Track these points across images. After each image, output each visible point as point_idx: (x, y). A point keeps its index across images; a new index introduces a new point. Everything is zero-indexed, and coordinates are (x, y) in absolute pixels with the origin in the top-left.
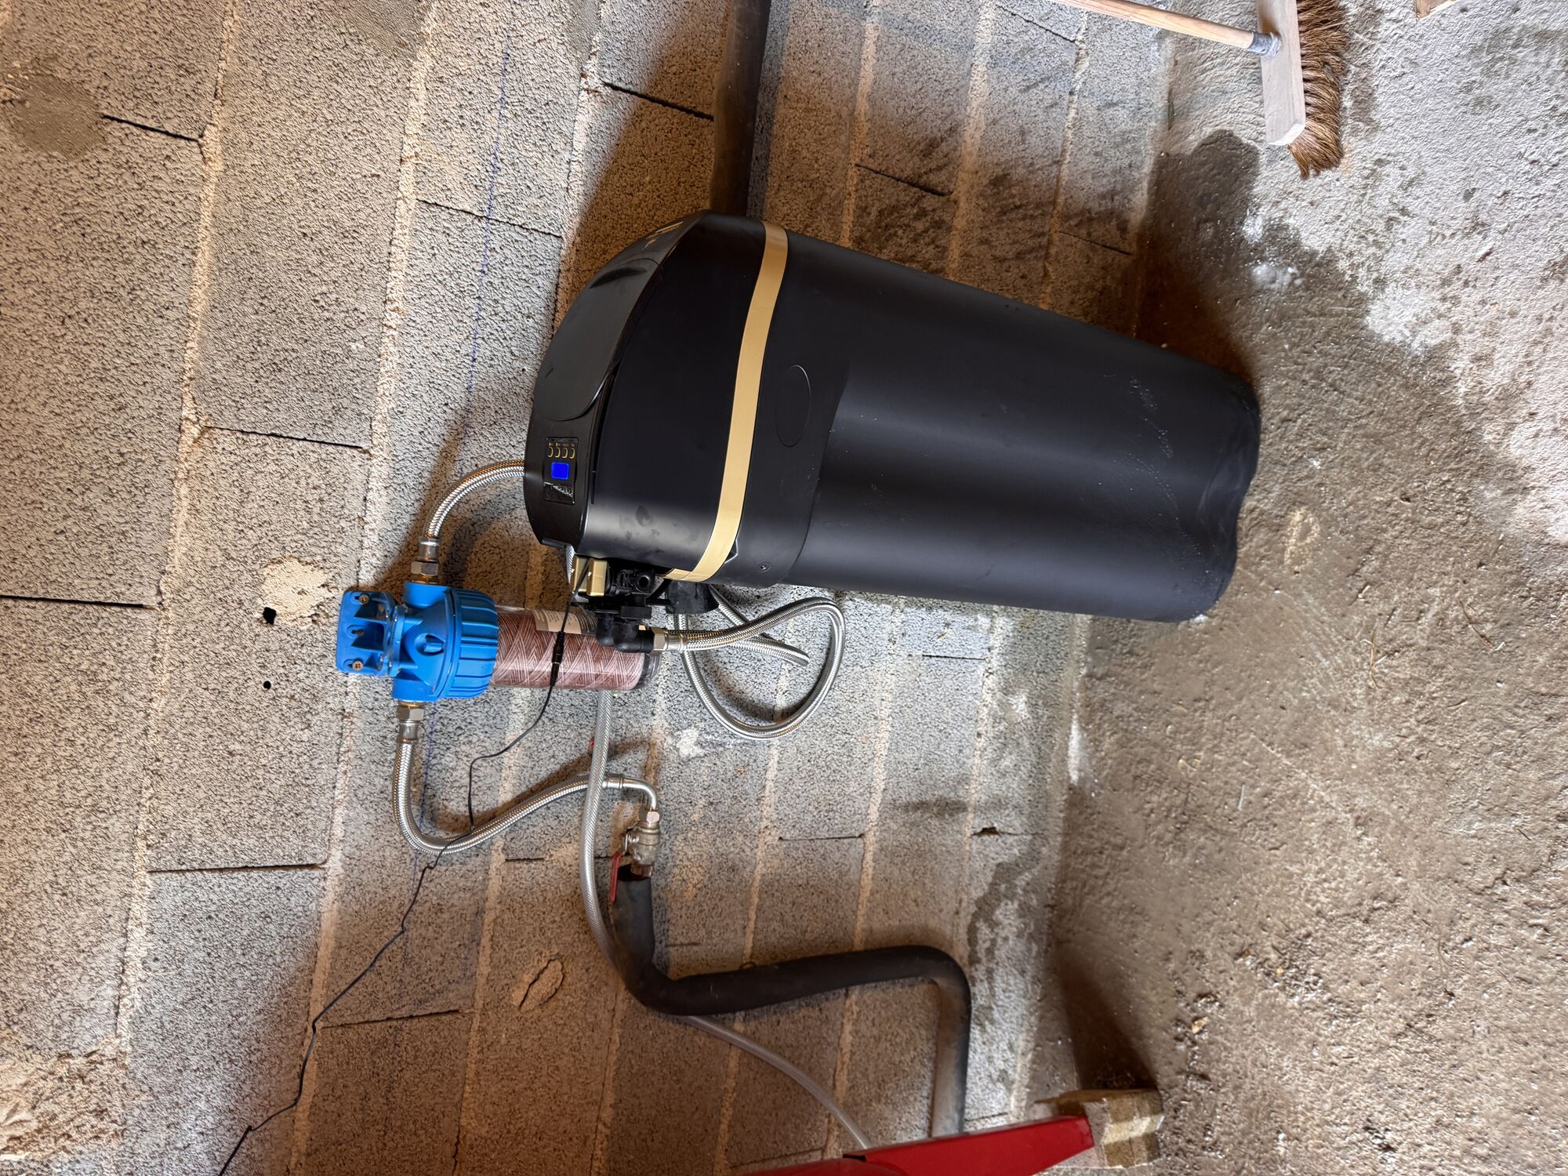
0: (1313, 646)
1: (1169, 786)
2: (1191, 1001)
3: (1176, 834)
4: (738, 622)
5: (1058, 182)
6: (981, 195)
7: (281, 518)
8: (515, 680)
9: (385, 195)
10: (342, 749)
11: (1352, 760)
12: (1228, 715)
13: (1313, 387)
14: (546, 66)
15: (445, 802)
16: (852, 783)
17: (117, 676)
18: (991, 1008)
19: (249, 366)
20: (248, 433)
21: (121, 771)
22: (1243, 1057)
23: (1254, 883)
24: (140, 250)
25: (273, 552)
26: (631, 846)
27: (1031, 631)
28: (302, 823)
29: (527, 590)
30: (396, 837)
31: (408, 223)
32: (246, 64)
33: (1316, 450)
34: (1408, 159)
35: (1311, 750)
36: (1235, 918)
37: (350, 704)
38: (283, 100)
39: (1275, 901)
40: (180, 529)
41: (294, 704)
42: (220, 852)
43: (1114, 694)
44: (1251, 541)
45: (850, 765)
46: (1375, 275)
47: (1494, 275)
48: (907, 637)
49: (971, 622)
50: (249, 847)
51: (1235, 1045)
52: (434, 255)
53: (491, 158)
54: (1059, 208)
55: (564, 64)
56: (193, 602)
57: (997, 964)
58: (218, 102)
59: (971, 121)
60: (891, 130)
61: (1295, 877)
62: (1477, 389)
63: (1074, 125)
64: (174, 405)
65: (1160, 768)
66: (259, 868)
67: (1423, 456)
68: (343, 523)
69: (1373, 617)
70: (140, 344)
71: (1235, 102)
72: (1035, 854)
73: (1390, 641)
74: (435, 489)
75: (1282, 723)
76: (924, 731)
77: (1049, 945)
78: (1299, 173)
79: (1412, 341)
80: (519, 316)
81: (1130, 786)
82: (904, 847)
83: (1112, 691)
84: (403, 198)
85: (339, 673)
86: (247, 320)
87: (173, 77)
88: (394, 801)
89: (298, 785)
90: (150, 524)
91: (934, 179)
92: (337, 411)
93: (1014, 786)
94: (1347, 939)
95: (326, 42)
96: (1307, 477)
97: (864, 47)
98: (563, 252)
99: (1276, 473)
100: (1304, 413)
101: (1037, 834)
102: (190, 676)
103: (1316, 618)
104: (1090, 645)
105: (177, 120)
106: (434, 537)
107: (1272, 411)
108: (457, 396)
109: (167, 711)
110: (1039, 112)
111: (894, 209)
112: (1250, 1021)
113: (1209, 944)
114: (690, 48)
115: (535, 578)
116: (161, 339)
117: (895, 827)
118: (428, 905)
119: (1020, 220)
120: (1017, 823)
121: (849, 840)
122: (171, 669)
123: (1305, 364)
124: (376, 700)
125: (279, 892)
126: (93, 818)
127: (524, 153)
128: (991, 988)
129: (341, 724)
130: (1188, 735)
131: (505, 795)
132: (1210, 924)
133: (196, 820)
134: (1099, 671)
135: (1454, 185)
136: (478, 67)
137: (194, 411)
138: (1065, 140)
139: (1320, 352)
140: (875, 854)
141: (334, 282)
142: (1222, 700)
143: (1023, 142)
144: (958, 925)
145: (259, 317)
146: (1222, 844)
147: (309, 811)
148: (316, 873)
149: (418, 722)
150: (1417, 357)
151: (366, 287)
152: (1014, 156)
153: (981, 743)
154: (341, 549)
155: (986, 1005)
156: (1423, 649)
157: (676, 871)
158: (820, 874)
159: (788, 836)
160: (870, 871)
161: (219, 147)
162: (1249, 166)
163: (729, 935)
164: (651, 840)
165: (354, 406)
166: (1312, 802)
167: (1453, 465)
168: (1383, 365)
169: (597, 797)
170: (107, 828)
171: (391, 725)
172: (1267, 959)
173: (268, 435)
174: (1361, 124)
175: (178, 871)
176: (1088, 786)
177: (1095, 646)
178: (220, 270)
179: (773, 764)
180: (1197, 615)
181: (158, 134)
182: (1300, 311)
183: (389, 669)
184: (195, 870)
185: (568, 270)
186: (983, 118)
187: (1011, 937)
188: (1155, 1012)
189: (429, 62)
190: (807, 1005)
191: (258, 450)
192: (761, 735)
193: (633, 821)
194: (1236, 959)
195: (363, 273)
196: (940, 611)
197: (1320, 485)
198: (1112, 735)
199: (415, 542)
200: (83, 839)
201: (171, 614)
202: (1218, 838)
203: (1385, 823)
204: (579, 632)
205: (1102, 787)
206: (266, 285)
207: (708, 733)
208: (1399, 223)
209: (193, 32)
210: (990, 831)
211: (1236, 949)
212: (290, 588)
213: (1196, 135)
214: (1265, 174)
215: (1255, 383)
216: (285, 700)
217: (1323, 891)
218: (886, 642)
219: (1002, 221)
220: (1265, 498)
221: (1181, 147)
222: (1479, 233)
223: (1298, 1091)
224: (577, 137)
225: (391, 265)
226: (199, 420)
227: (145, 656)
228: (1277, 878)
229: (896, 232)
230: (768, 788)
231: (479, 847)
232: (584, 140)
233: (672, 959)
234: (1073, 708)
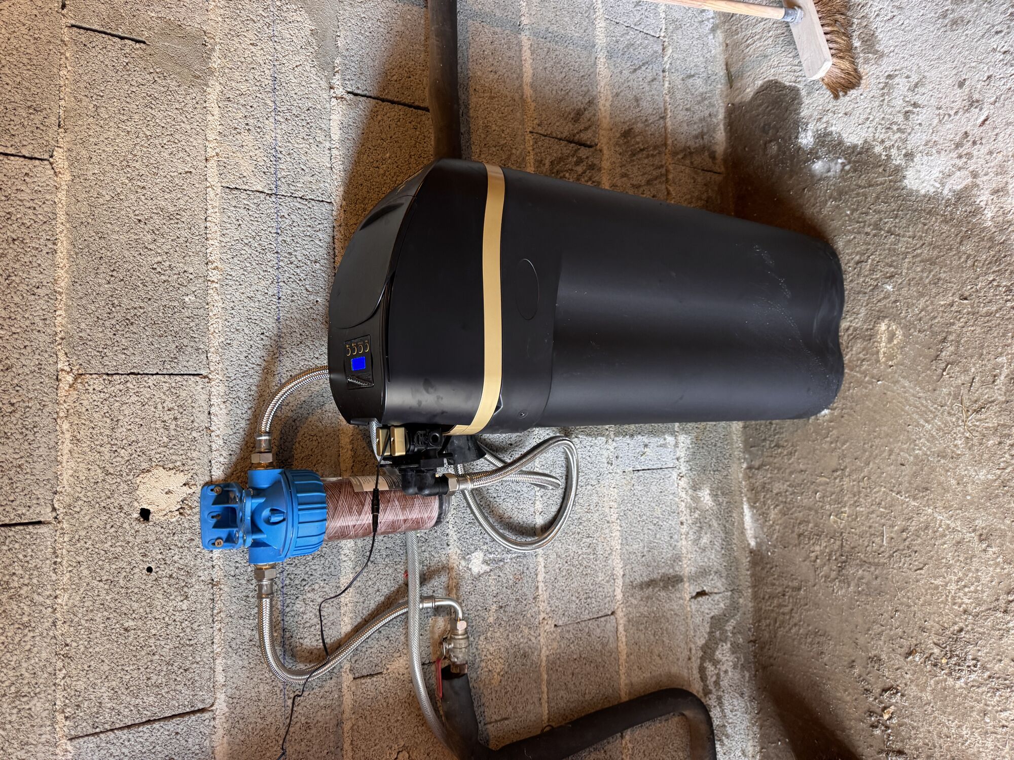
0: (916, 416)
1: (827, 537)
2: (877, 695)
3: (839, 571)
4: (500, 465)
5: (665, 130)
6: (617, 144)
7: (146, 437)
8: (343, 534)
9: (197, 185)
10: (215, 611)
11: (966, 493)
12: (860, 477)
13: (874, 236)
14: (304, 83)
15: (301, 641)
16: (600, 574)
17: (26, 582)
18: (724, 726)
19: (107, 324)
20: (112, 375)
21: (37, 660)
22: (929, 732)
23: (908, 598)
24: (11, 245)
25: (143, 464)
26: (448, 651)
27: (704, 442)
28: (190, 676)
29: (341, 465)
30: (266, 675)
31: (217, 204)
32: (80, 101)
33: (887, 278)
34: (911, 70)
35: (932, 492)
36: (899, 626)
37: (217, 574)
38: (111, 124)
39: (928, 609)
40: (65, 457)
41: (172, 581)
42: (126, 712)
43: (771, 478)
44: (851, 350)
45: (596, 561)
46: (904, 151)
47: (994, 133)
48: (620, 459)
49: (662, 442)
50: (151, 705)
51: (920, 724)
52: (240, 225)
53: (272, 151)
54: (669, 148)
55: (317, 80)
56: (82, 513)
57: (723, 691)
58: (62, 130)
59: (602, 95)
60: (550, 106)
61: (941, 588)
62: (1001, 212)
63: (669, 92)
64: (51, 361)
65: (816, 525)
66: (159, 720)
67: (970, 267)
68: (194, 434)
69: (958, 387)
70: (18, 317)
71: (775, 61)
72: (735, 605)
73: (976, 401)
74: (262, 398)
75: (905, 475)
76: (643, 527)
77: (757, 671)
78: (832, 96)
79: (943, 190)
80: (309, 262)
81: (797, 542)
82: (645, 617)
83: (769, 475)
84: (211, 186)
85: (205, 551)
86: (102, 289)
87: (24, 115)
88: (262, 646)
89: (183, 646)
90: (41, 456)
91: (584, 136)
92: (179, 349)
93: (713, 557)
94: (993, 628)
95: (140, 80)
96: (884, 298)
97: (523, 52)
98: (334, 213)
99: (860, 300)
100: (872, 255)
101: (734, 589)
102: (86, 572)
103: (913, 395)
104: (745, 446)
105: (31, 147)
106: (266, 432)
107: (847, 258)
108: (270, 327)
109: (70, 604)
110: (645, 85)
111: (561, 159)
112: (928, 703)
113: (882, 649)
114: (404, 62)
115: (346, 455)
116: (35, 311)
117: (636, 603)
118: (298, 725)
119: (645, 158)
120: (719, 584)
121: (605, 618)
122: (70, 569)
123: (865, 222)
124: (237, 568)
125: (178, 737)
126: (18, 703)
127: (296, 145)
128: (722, 711)
129: (212, 591)
130: (833, 497)
131: (346, 627)
132: (880, 634)
133: (104, 689)
134: (756, 463)
135: (949, 80)
136: (254, 88)
137: (67, 363)
138: (665, 102)
139: (875, 211)
140: (625, 625)
141: (167, 253)
142: (854, 467)
143: (638, 106)
144: (692, 668)
145: (111, 286)
146: (877, 572)
147: (195, 665)
148: (207, 715)
149: (272, 579)
150: (949, 200)
151: (191, 254)
152: (634, 116)
153: (684, 529)
154: (195, 454)
155: (721, 724)
156: (1003, 403)
157: (483, 664)
158: (589, 648)
159: (560, 623)
160: (624, 639)
161: (66, 163)
162: (794, 99)
163: (530, 707)
164: (463, 643)
165: (192, 344)
166: (941, 529)
167: (995, 269)
168: (925, 210)
169: (417, 617)
170: (30, 709)
171: (251, 586)
172: (932, 654)
173: (128, 374)
174: (870, 55)
175: (93, 735)
176: (764, 548)
177: (749, 446)
178: (77, 254)
179: (541, 569)
180: (823, 409)
181: (18, 158)
182: (853, 187)
183: (244, 541)
184: (107, 731)
185: (340, 226)
186: (609, 92)
187: (729, 670)
188: (850, 708)
189: (218, 88)
190: (595, 750)
191: (121, 387)
192: (530, 547)
193: (445, 631)
194: (907, 658)
195: (188, 244)
196: (639, 437)
197: (896, 301)
198: (775, 507)
199: (252, 440)
200: (10, 722)
201: (65, 525)
202: (873, 569)
203: (1003, 535)
204: (387, 489)
205: (775, 547)
206: (114, 261)
207: (490, 553)
208: (914, 113)
209: (37, 81)
210: (702, 594)
211: (905, 650)
212: (159, 490)
213: (750, 88)
214: (807, 102)
215: (830, 242)
216: (165, 580)
217: (965, 594)
218: (606, 465)
219: (633, 161)
220: (855, 319)
221: (742, 98)
222: (976, 108)
223: (979, 752)
224: (333, 131)
225: (208, 236)
226: (72, 370)
227: (48, 562)
228: (926, 591)
229: (564, 175)
230: (540, 588)
231: (330, 672)
232: (339, 132)
233: (490, 734)
234: (742, 493)
